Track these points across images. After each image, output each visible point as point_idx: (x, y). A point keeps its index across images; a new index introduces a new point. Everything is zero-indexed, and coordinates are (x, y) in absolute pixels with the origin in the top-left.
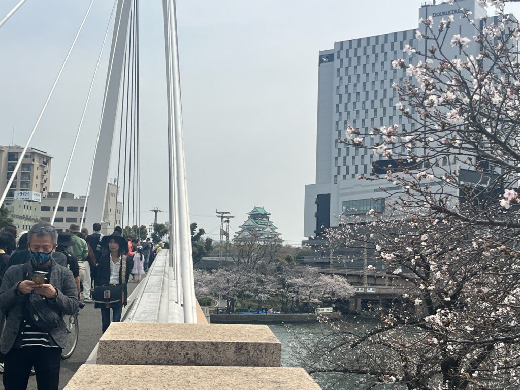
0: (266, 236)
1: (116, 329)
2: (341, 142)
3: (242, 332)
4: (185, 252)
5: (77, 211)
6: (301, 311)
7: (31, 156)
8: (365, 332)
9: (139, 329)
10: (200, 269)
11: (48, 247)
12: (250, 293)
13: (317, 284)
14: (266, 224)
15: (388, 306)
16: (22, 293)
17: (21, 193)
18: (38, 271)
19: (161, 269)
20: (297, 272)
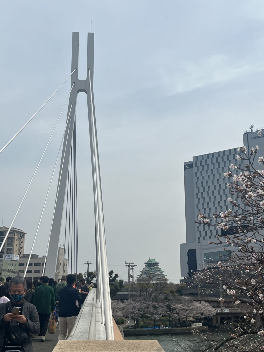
0: (157, 277)
1: (62, 345)
3: (140, 345)
5: (40, 265)
6: (182, 326)
7: (13, 233)
8: (223, 340)
10: (116, 300)
11: (21, 291)
12: (149, 315)
13: (191, 308)
14: (157, 269)
15: (237, 322)
16: (6, 321)
17: (7, 256)
18: (15, 307)
19: (91, 302)
20: (177, 300)
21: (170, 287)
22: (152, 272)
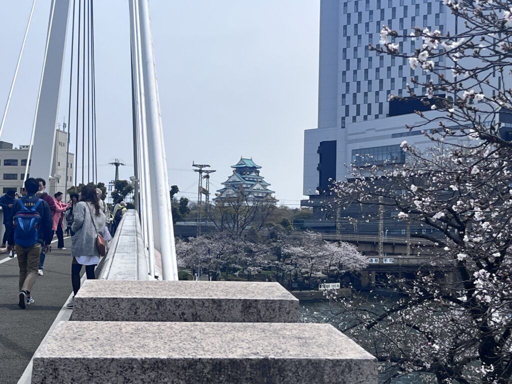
0: (256, 195)
2: (372, 49)
3: (248, 289)
4: (162, 207)
5: (18, 165)
6: (301, 287)
9: (122, 286)
13: (320, 254)
14: (255, 180)
20: (294, 239)
21: (280, 214)
22: (246, 184)
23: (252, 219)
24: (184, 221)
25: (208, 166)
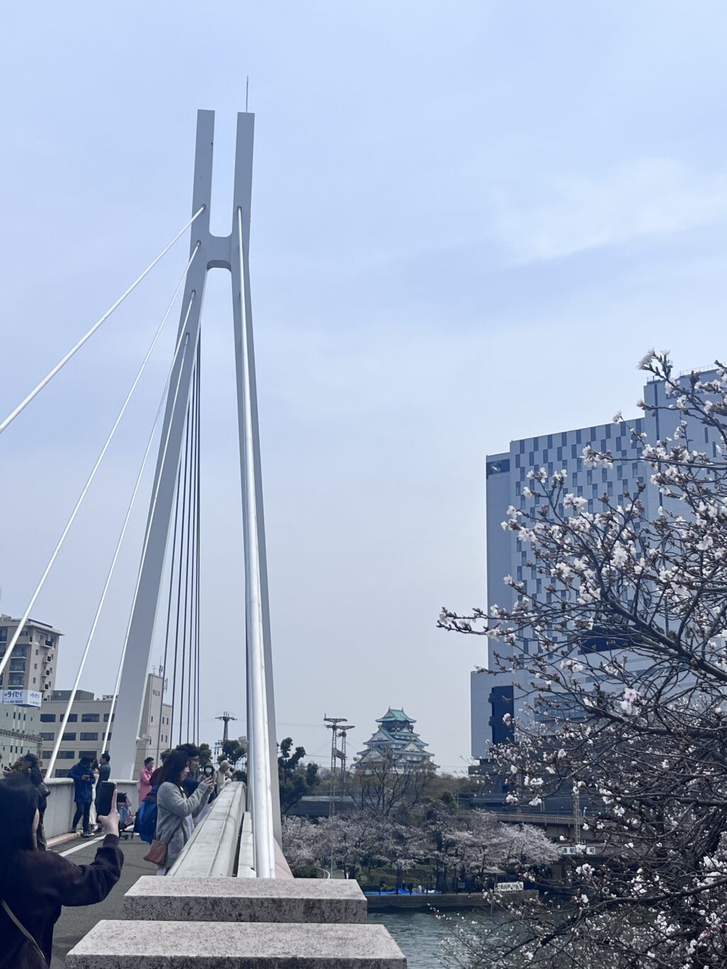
0: (409, 759)
5: (98, 721)
6: (469, 889)
7: (28, 633)
10: (298, 816)
12: (383, 858)
13: (495, 841)
14: (408, 738)
17: (10, 693)
19: (225, 810)
20: (460, 820)
21: (441, 786)
22: (396, 744)
23: (403, 792)
24: (313, 795)
25: (344, 720)
